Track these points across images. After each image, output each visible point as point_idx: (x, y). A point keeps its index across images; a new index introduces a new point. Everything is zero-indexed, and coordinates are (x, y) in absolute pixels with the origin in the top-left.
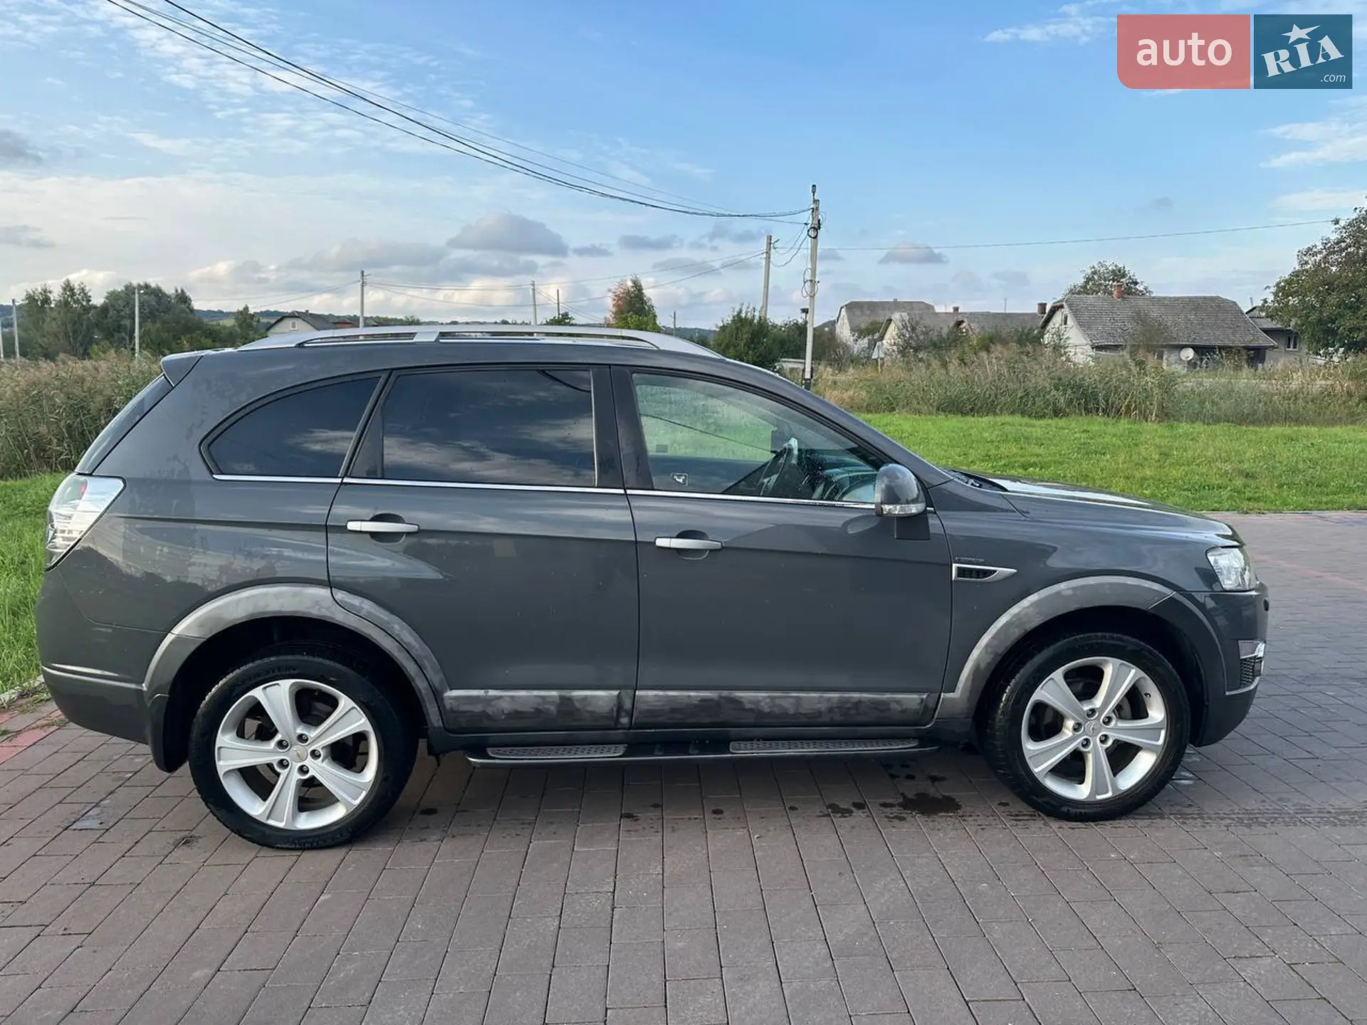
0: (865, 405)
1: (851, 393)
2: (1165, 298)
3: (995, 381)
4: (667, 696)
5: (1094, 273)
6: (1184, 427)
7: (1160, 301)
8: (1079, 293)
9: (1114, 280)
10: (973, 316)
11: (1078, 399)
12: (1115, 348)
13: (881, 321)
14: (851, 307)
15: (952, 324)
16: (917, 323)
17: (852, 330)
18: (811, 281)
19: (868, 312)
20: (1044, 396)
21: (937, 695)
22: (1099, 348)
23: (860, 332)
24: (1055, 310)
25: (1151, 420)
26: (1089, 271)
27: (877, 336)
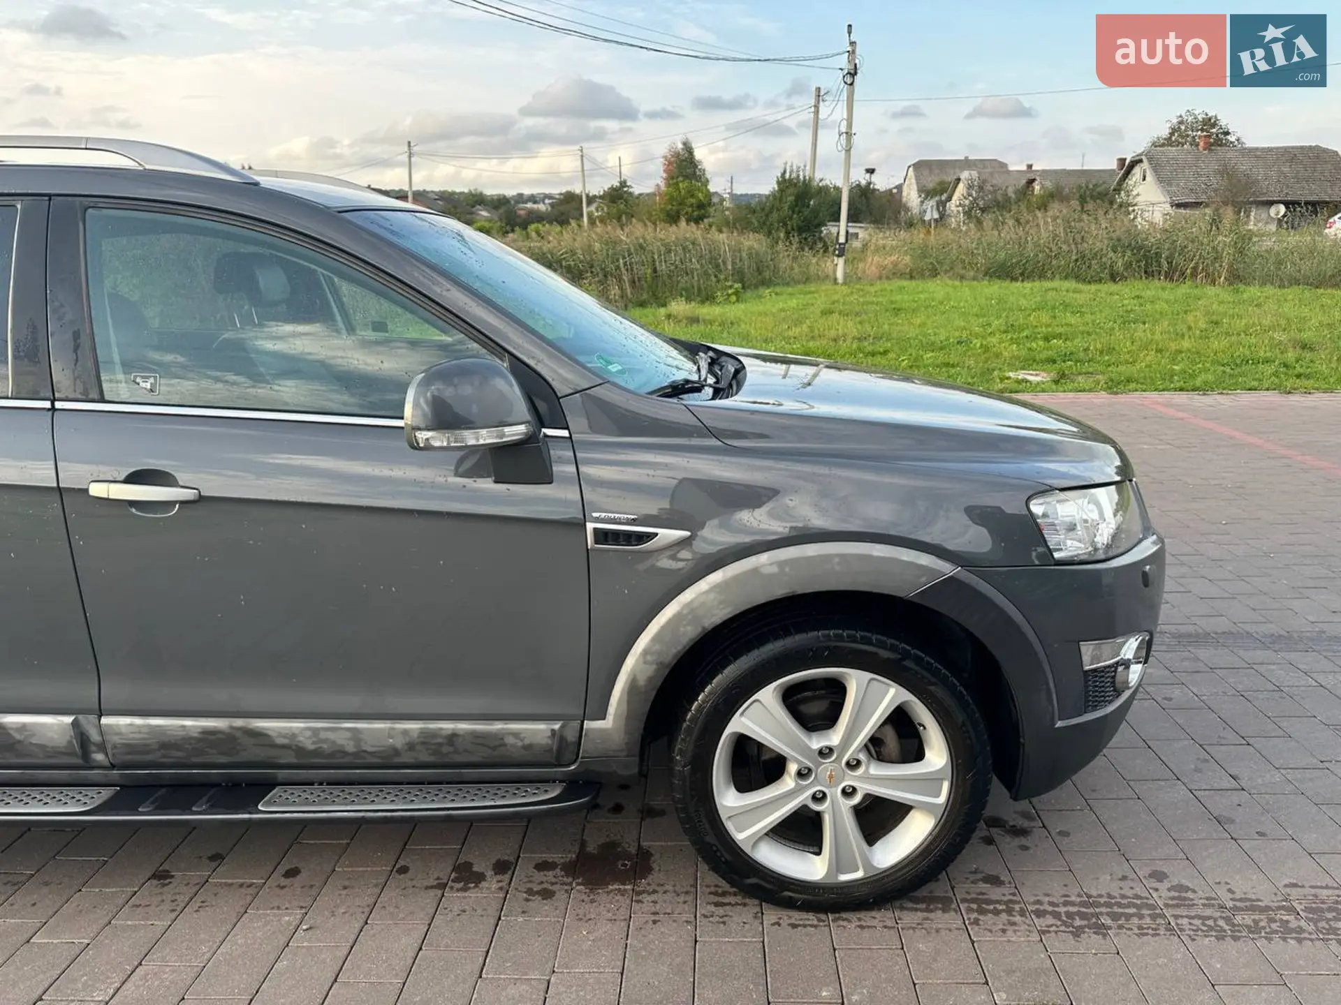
0: (908, 271)
1: (894, 258)
2: (1257, 149)
3: (1049, 243)
4: (149, 726)
5: (1181, 123)
6: (1253, 291)
7: (1254, 153)
8: (1163, 145)
9: (1202, 130)
10: (1045, 173)
11: (1138, 262)
12: (1197, 205)
13: (950, 180)
14: (919, 166)
15: (1024, 182)
16: (984, 181)
17: (920, 191)
18: (847, 133)
19: (937, 171)
20: (1101, 258)
21: (577, 724)
22: (1179, 206)
23: (926, 193)
24: (1134, 164)
25: (1219, 284)
26: (1175, 121)
27: (944, 197)
